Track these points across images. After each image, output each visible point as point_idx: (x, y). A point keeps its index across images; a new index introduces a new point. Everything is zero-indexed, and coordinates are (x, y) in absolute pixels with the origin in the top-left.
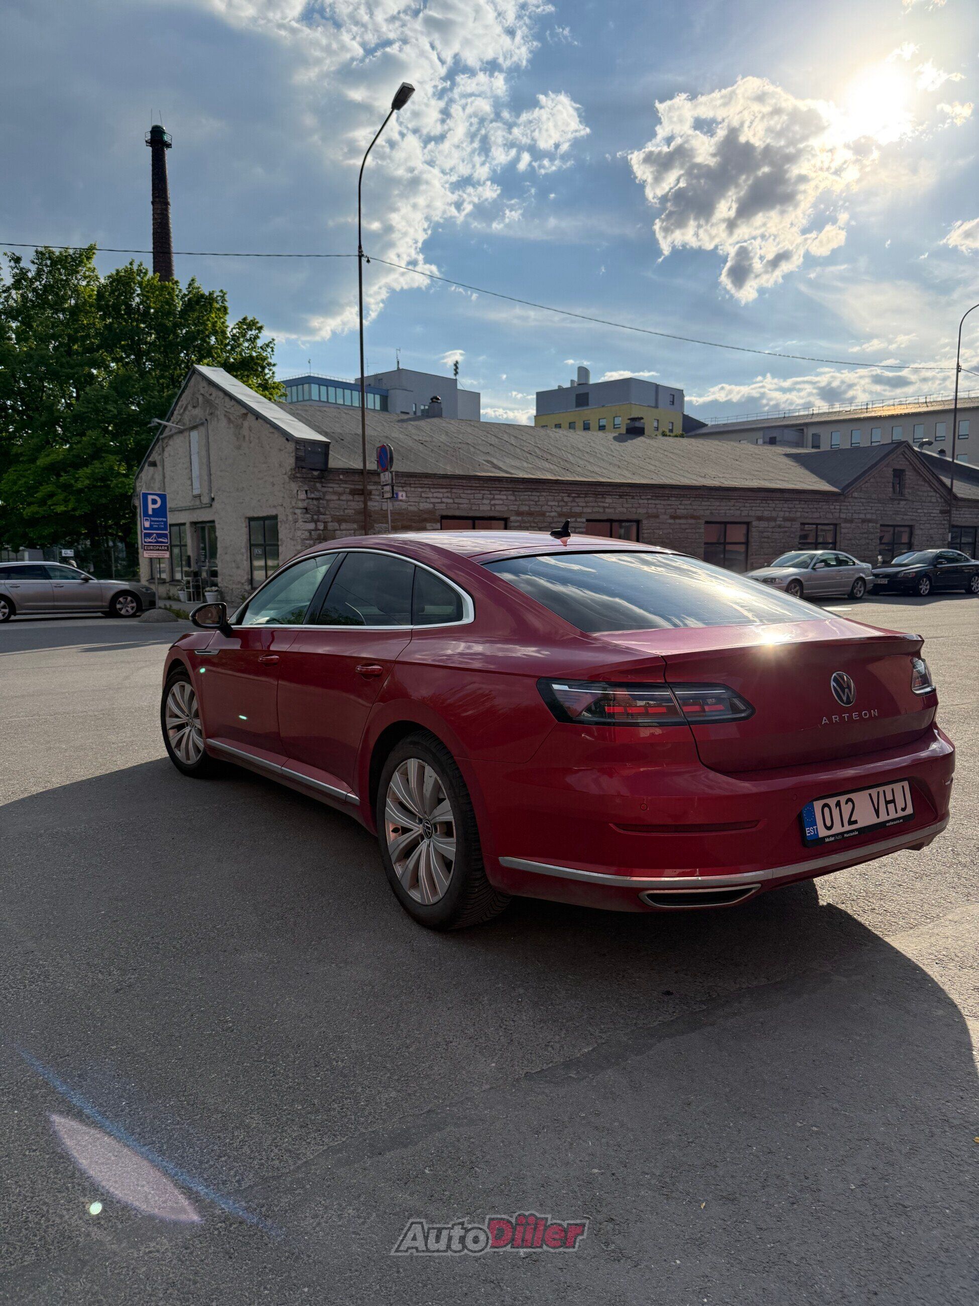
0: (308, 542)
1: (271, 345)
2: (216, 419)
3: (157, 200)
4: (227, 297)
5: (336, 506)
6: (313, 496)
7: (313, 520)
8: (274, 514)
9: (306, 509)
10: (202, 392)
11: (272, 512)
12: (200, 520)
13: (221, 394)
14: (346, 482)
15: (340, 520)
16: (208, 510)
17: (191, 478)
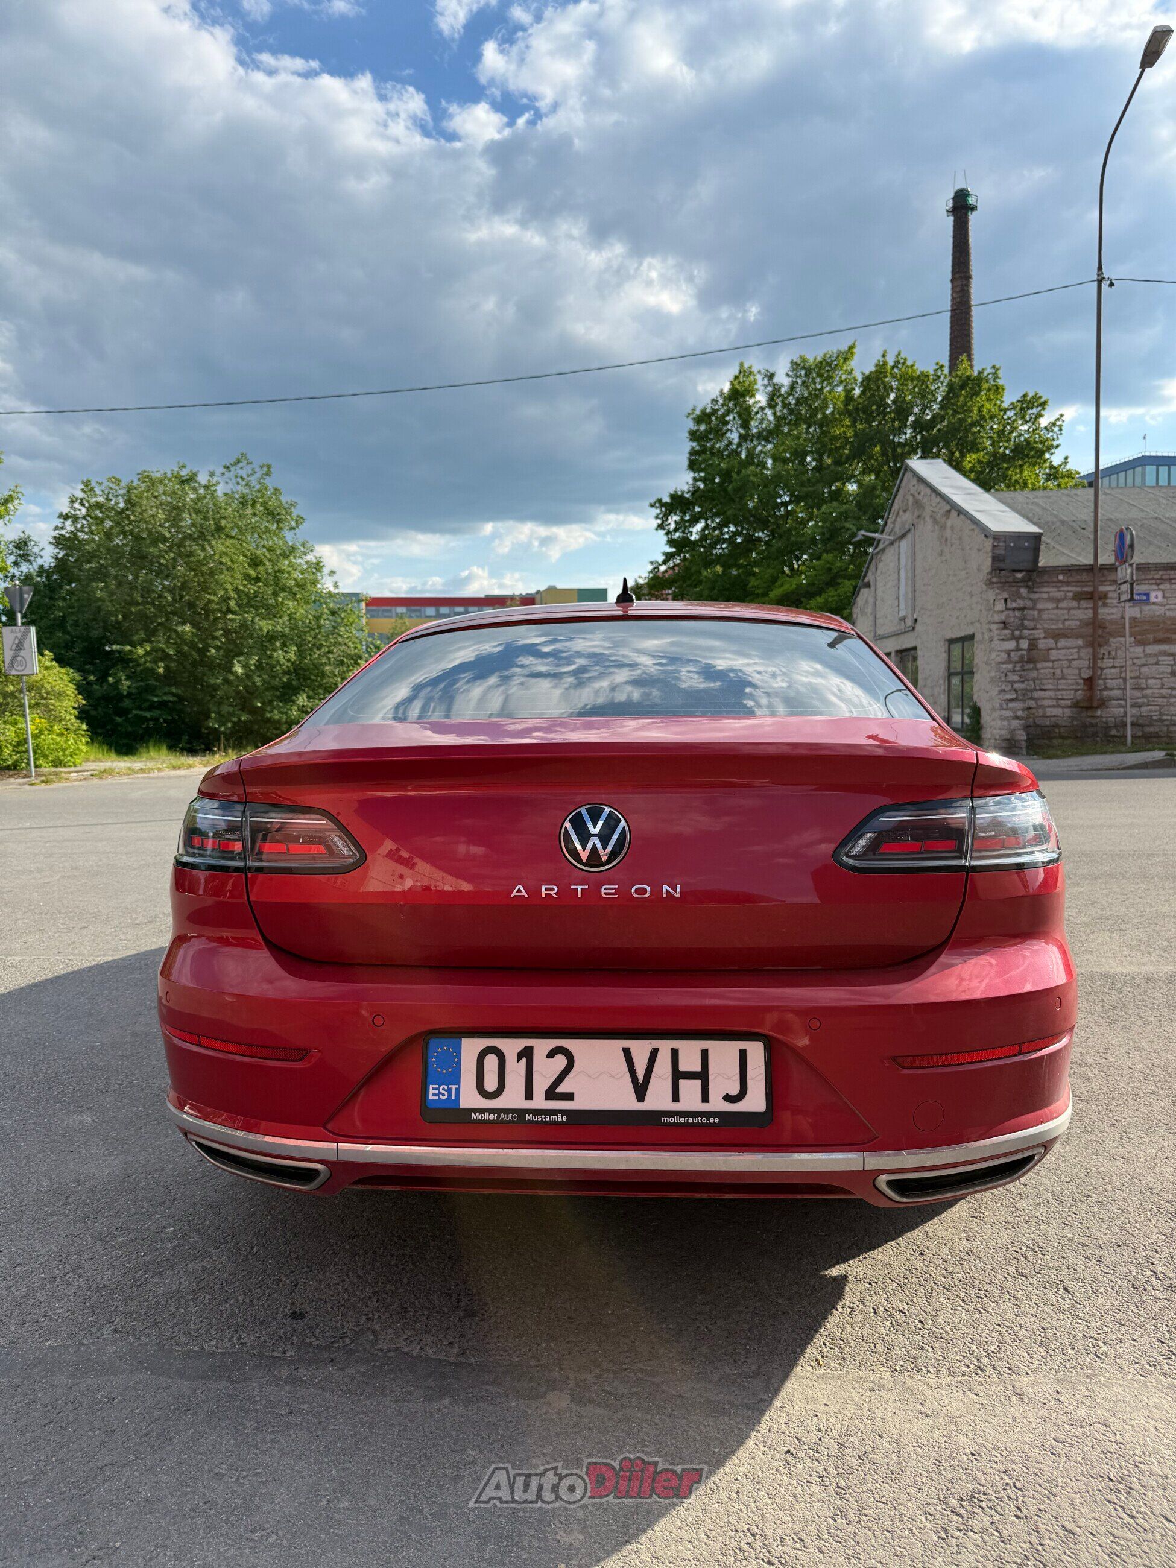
0: (1004, 666)
1: (1058, 423)
2: (922, 522)
3: (957, 276)
4: (1000, 373)
5: (1053, 617)
6: (1014, 605)
7: (1013, 637)
8: (970, 632)
9: (1004, 623)
10: (912, 492)
11: (969, 631)
12: (904, 647)
13: (928, 491)
14: (1068, 584)
15: (1057, 636)
16: (911, 634)
17: (898, 598)
